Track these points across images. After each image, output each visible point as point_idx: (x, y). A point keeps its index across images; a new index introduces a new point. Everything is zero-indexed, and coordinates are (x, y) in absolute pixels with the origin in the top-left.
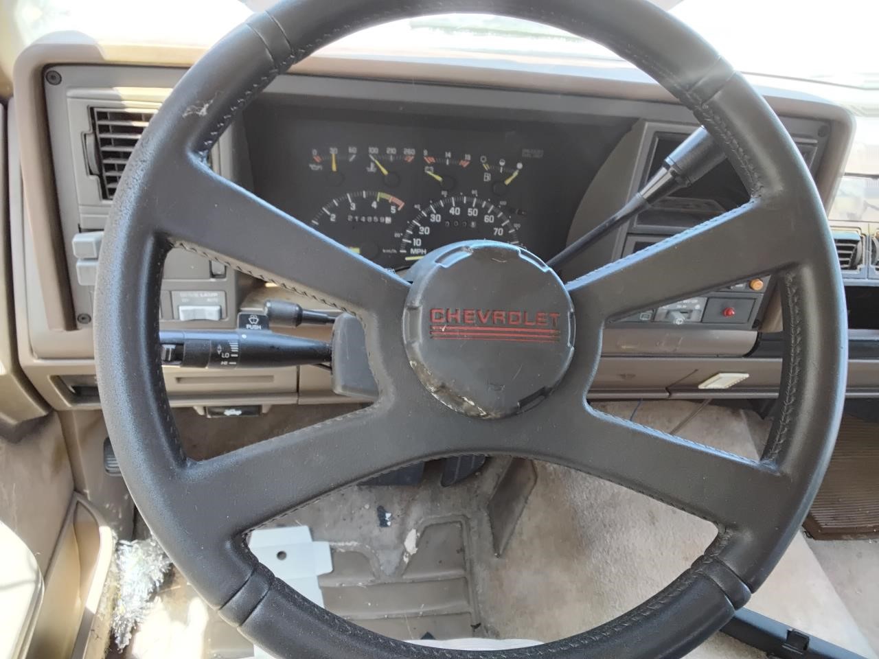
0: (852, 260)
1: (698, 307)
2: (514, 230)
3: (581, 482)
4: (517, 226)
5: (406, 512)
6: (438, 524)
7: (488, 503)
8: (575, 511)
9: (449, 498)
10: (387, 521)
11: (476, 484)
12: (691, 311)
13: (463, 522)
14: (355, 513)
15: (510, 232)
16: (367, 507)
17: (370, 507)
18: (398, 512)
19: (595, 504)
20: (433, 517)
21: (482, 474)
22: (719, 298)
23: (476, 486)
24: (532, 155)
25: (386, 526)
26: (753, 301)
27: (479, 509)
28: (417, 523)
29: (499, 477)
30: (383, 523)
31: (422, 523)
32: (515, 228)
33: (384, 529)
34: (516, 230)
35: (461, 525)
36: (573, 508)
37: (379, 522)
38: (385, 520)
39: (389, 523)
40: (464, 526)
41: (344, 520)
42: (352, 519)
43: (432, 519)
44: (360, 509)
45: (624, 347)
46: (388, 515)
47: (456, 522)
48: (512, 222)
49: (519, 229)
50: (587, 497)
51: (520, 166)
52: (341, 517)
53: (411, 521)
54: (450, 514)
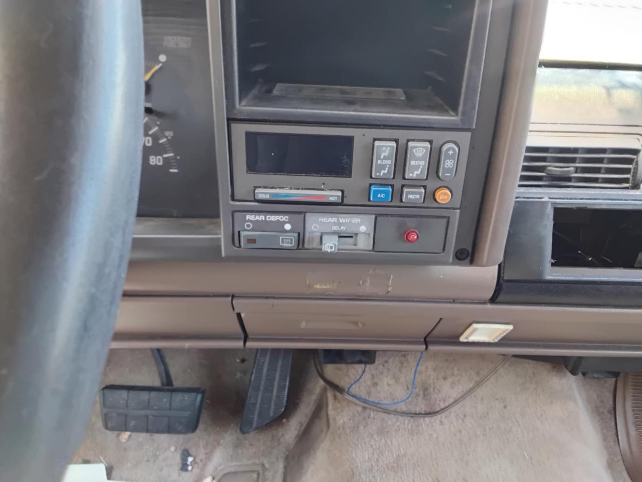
0: (633, 176)
1: (363, 229)
2: (165, 140)
3: (366, 440)
4: (170, 134)
5: (209, 456)
6: (236, 473)
7: (287, 453)
8: (353, 474)
9: (252, 445)
10: (188, 465)
11: (281, 431)
12: (356, 234)
13: (261, 472)
14: (159, 455)
15: (161, 141)
16: (173, 449)
17: (176, 450)
18: (202, 456)
19: (376, 467)
20: (234, 464)
21: (288, 421)
22: (392, 215)
23: (280, 434)
24: (177, 44)
25: (186, 470)
26: (445, 220)
27: (278, 459)
28: (216, 469)
29: (301, 426)
30: (184, 467)
31: (222, 470)
32: (166, 137)
33: (184, 474)
34: (168, 140)
35: (258, 475)
36: (352, 470)
37: (180, 466)
38: (186, 464)
39: (190, 468)
40: (261, 477)
41: (148, 461)
42: (155, 461)
43: (233, 466)
44: (166, 451)
45: (318, 287)
46: (190, 459)
47: (253, 471)
48: (162, 129)
49: (172, 137)
50: (368, 458)
51: (163, 58)
52: (146, 458)
53: (210, 468)
54: (250, 462)
